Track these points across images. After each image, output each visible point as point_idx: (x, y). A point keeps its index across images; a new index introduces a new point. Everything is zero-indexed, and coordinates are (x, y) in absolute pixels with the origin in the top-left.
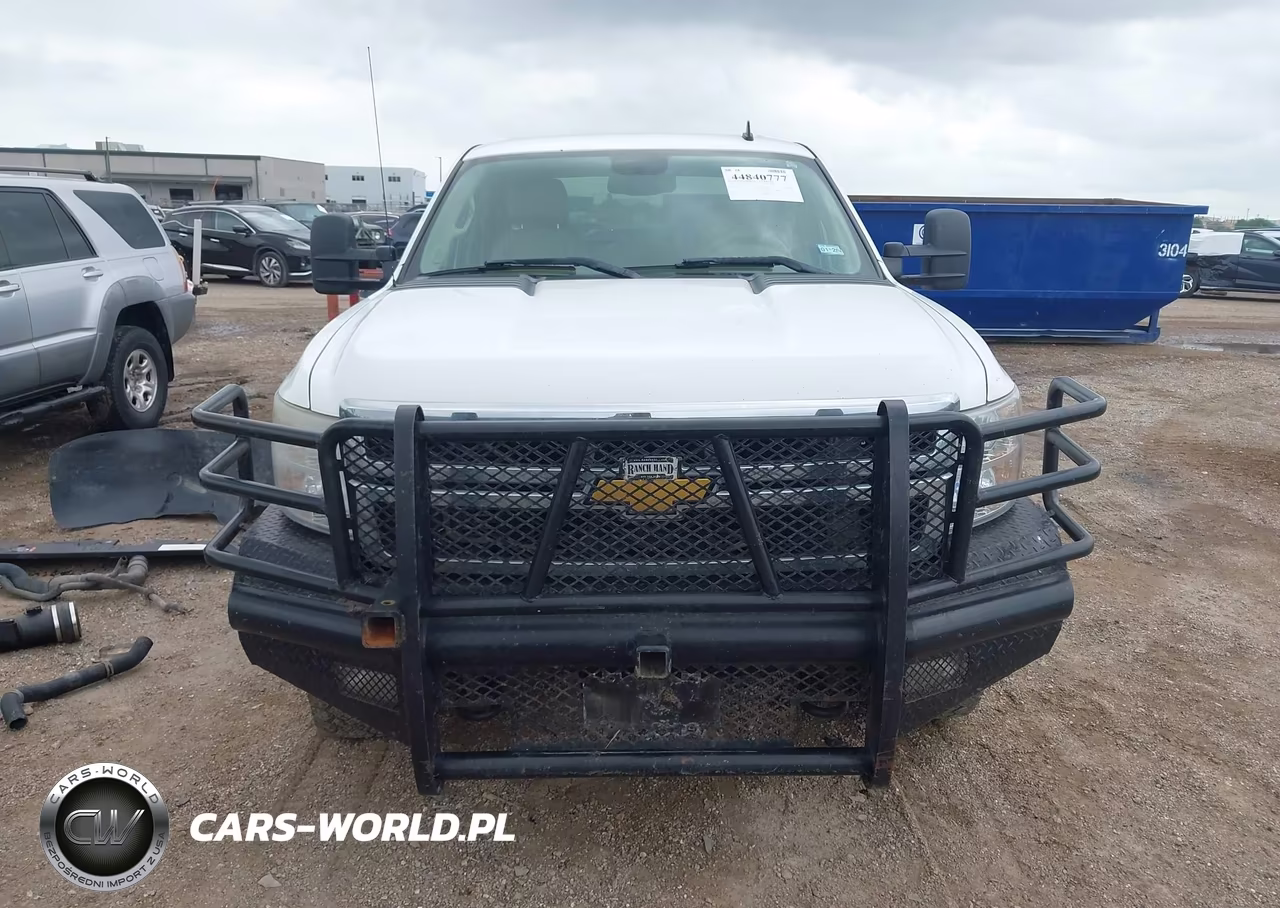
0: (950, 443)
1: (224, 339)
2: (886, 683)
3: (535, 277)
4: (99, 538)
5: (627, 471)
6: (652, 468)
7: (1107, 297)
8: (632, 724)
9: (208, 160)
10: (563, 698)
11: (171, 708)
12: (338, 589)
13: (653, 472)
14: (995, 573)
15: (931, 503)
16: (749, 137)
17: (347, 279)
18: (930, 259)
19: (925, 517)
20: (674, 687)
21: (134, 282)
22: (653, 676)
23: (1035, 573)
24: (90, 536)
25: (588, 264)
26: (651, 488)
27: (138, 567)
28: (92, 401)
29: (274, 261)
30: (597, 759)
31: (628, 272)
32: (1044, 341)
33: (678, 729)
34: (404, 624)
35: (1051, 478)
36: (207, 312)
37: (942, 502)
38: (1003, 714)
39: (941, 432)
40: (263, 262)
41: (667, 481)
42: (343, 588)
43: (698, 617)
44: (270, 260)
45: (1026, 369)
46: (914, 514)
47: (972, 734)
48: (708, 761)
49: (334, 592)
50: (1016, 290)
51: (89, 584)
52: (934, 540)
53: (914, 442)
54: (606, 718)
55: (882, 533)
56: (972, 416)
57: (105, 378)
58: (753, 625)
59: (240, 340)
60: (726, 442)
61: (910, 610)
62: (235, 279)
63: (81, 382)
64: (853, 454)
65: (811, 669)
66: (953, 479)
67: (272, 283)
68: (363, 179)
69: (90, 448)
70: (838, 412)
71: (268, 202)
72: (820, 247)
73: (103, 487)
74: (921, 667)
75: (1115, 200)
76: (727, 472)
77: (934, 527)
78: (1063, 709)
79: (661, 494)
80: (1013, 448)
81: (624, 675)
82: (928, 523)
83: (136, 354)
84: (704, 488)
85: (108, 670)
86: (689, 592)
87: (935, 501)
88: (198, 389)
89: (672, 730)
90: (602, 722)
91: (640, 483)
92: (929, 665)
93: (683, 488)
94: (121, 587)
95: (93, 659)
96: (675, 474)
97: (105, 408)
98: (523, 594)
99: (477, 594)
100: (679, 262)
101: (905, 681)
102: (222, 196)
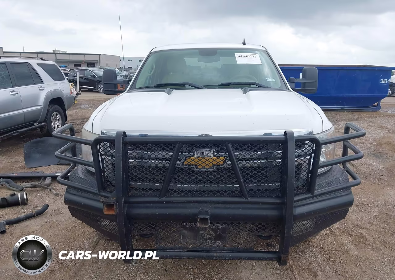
0: (309, 146)
1: (85, 109)
2: (286, 230)
3: (172, 89)
4: (38, 171)
5: (195, 154)
6: (204, 153)
7: (363, 96)
8: (198, 241)
9: (85, 55)
10: (174, 232)
11: (53, 228)
12: (98, 193)
13: (204, 155)
14: (325, 191)
15: (303, 167)
16: (244, 44)
17: (114, 90)
18: (304, 83)
19: (300, 172)
20: (212, 229)
21: (55, 91)
22: (204, 226)
23: (340, 191)
24: (36, 170)
25: (190, 85)
26: (204, 160)
27: (48, 180)
28: (41, 127)
29: (102, 85)
30: (185, 253)
31: (202, 87)
32: (342, 110)
33: (214, 243)
34: (118, 206)
35: (345, 158)
36: (81, 101)
37: (307, 166)
38: (328, 236)
39: (306, 142)
40: (99, 85)
41: (209, 158)
42: (100, 193)
43: (220, 205)
44: (101, 85)
45: (337, 119)
46: (297, 171)
47: (317, 243)
48: (224, 254)
49: (96, 194)
50: (333, 94)
51: (33, 186)
52: (304, 180)
53: (297, 145)
54: (189, 239)
55: (285, 177)
56: (317, 136)
57: (45, 121)
58: (239, 208)
59: (90, 109)
60: (230, 145)
61: (295, 204)
62: (91, 91)
63: (37, 122)
64: (275, 149)
65: (260, 224)
66: (310, 159)
67: (102, 92)
68: (131, 61)
69: (37, 142)
70: (271, 135)
71: (101, 67)
72: (267, 79)
73: (41, 155)
74: (299, 223)
75: (366, 65)
76: (230, 155)
77: (304, 174)
78: (349, 235)
79: (207, 163)
80: (332, 147)
81: (195, 224)
82: (302, 174)
83: (55, 113)
84: (222, 160)
85: (34, 215)
86: (217, 196)
87: (304, 166)
88: (75, 124)
89: (211, 243)
90: (187, 240)
91: (200, 158)
92: (302, 223)
93: (215, 160)
94: (42, 187)
95: (30, 211)
96: (212, 155)
97: (45, 130)
98: (159, 196)
99: (144, 196)
100: (220, 84)
101: (293, 228)
102: (89, 66)
